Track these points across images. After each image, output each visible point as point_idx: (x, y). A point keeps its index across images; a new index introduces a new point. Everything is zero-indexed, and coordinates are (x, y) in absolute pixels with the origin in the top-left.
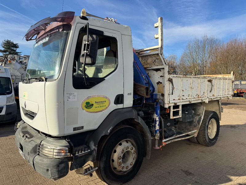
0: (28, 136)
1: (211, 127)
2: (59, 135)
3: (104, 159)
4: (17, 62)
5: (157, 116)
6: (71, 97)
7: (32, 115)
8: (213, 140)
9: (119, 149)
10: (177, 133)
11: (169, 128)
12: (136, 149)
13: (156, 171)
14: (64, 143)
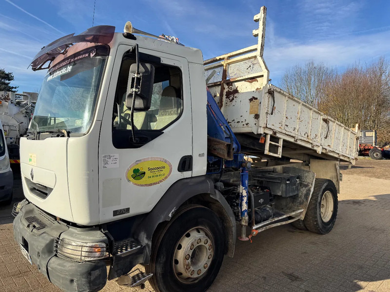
0: (37, 226)
1: (325, 205)
2: (90, 223)
3: (163, 259)
4: (12, 103)
5: (244, 189)
6: (110, 161)
7: (43, 192)
8: (329, 225)
9: (186, 244)
10: (274, 215)
11: (263, 206)
12: (212, 242)
13: (243, 275)
14: (99, 235)
